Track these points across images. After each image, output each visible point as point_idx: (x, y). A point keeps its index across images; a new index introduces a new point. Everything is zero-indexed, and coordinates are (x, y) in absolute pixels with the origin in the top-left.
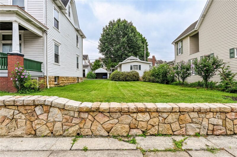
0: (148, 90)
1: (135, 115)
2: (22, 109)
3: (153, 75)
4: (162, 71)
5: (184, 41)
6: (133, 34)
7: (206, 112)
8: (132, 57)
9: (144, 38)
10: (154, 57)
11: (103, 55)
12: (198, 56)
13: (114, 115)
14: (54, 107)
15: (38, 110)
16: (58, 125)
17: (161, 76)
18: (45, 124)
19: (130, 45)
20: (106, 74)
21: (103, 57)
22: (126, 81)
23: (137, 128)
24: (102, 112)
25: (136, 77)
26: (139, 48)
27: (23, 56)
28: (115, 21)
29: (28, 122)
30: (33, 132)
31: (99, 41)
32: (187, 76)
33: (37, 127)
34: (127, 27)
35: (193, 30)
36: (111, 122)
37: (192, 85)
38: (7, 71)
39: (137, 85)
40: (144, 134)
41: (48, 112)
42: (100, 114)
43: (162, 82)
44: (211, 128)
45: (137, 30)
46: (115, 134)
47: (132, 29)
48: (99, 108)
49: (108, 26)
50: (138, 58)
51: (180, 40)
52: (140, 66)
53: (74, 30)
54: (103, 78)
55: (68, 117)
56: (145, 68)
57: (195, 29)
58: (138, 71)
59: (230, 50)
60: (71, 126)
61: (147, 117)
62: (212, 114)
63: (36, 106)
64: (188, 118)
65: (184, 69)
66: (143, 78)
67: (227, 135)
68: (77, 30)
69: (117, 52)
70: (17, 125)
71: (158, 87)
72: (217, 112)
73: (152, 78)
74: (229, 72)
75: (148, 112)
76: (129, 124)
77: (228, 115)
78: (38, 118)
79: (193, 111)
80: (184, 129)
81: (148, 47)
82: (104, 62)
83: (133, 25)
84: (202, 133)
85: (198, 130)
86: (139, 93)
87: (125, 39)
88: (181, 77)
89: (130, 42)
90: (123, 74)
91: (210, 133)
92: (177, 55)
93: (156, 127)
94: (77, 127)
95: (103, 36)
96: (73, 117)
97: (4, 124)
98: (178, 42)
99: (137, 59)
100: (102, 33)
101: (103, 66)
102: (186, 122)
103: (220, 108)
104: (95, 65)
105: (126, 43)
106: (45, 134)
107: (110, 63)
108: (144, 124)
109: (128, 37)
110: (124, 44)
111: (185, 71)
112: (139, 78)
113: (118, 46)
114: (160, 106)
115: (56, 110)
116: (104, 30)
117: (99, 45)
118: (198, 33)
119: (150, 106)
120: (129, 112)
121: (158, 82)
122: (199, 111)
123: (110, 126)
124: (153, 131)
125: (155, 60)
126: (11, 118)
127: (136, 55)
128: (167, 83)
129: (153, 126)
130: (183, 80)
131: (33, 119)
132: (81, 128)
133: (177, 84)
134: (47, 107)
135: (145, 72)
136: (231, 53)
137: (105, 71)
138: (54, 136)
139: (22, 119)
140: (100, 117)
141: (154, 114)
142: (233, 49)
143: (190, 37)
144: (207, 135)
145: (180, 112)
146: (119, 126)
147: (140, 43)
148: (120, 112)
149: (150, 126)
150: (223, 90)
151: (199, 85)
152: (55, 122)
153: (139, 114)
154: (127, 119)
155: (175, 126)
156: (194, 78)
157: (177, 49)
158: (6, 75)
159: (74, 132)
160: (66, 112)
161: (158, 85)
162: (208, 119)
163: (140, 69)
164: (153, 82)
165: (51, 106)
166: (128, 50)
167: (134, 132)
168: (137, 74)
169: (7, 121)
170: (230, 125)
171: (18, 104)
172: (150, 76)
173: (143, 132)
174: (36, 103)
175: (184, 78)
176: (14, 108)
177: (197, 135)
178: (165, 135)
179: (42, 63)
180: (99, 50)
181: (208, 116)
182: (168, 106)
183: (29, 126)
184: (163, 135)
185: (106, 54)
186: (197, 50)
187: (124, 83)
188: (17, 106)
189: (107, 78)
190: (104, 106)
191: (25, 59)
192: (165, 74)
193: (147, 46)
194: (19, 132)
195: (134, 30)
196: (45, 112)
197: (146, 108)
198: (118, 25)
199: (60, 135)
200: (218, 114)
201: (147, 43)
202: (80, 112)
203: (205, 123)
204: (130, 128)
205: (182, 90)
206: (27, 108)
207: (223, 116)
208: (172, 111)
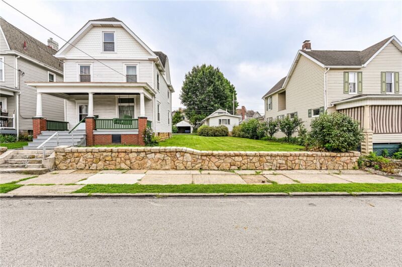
0: (239, 145)
1: (233, 158)
2: (169, 154)
3: (243, 131)
4: (251, 126)
5: (273, 97)
6: (220, 81)
7: (276, 156)
8: (220, 110)
9: (232, 85)
10: (243, 107)
11: (185, 105)
12: (285, 113)
13: (221, 158)
14: (187, 153)
15: (178, 155)
16: (189, 163)
17: (251, 131)
18: (182, 163)
19: (216, 95)
20: (189, 128)
21: (185, 107)
22: (215, 136)
23: (235, 165)
24: (214, 156)
25: (225, 132)
26: (226, 98)
27: (146, 118)
28: (200, 66)
29: (172, 162)
30: (175, 167)
31: (182, 91)
32: (274, 132)
33: (177, 164)
34: (213, 75)
35: (281, 89)
36: (220, 161)
37: (280, 141)
38: (138, 130)
39: (228, 140)
40: (239, 168)
41: (183, 156)
42: (213, 157)
43: (252, 138)
44: (278, 165)
45: (224, 76)
46: (222, 169)
47: (219, 76)
48: (213, 154)
49: (191, 73)
50: (226, 111)
51: (269, 96)
52: (229, 120)
53: (166, 86)
54: (185, 133)
55: (195, 159)
56: (234, 123)
57: (282, 88)
58: (227, 126)
59: (309, 110)
60: (197, 164)
61: (240, 159)
62: (279, 157)
63: (177, 152)
64: (265, 159)
65: (272, 125)
66: (233, 133)
67: (288, 169)
68: (169, 86)
69: (201, 102)
70: (166, 163)
71: (248, 142)
72: (282, 156)
73: (242, 133)
74: (305, 130)
75: (241, 156)
76: (230, 163)
77: (289, 158)
78: (178, 159)
79: (268, 156)
80: (262, 166)
81: (236, 96)
82: (186, 114)
83: (220, 71)
84: (273, 168)
85: (271, 167)
86: (233, 146)
87: (210, 88)
88: (269, 132)
89: (216, 92)
90: (211, 129)
91: (278, 168)
92: (267, 110)
93: (246, 165)
94: (200, 165)
95: (186, 84)
96: (198, 159)
97: (159, 163)
98: (268, 97)
99: (225, 113)
100: (185, 80)
101: (184, 118)
102: (263, 162)
103: (284, 154)
104: (176, 117)
105: (212, 93)
106: (182, 168)
107: (194, 116)
108: (239, 163)
109: (214, 86)
110: (210, 94)
111: (273, 127)
112: (228, 133)
113: (203, 96)
114: (248, 152)
115: (188, 155)
116: (187, 78)
117: (181, 94)
118: (285, 92)
119: (243, 152)
120: (230, 156)
121: (247, 137)
122: (271, 156)
123: (219, 164)
124: (244, 167)
125: (245, 112)
126: (162, 159)
127: (223, 106)
128: (257, 138)
129: (244, 164)
130: (271, 136)
131: (175, 160)
132: (202, 165)
133: (265, 140)
134: (183, 153)
135: (235, 127)
136: (309, 113)
137: (188, 125)
138: (187, 170)
139: (168, 159)
140: (213, 159)
141: (245, 157)
142: (311, 110)
143: (279, 94)
144: (276, 169)
145: (260, 156)
146: (224, 164)
147: (227, 92)
148: (225, 156)
149: (242, 164)
150: (300, 145)
151: (285, 140)
152: (187, 162)
153: (236, 157)
154: (229, 160)
155: (257, 164)
156: (280, 135)
157: (267, 104)
158: (137, 133)
159: (198, 167)
160: (194, 156)
161: (248, 140)
162: (277, 160)
163: (229, 123)
164: (243, 137)
165: (185, 152)
166: (214, 101)
167: (233, 167)
168: (227, 129)
169: (160, 161)
170: (289, 164)
171: (167, 151)
172: (240, 131)
173: (238, 168)
174: (177, 150)
175: (272, 134)
176: (164, 153)
177: (270, 169)
178: (252, 169)
179: (151, 122)
180: (181, 101)
181: (276, 159)
182: (253, 153)
183: (173, 164)
184: (250, 169)
185: (189, 105)
186: (284, 108)
187: (215, 138)
188: (166, 152)
189: (190, 133)
190: (215, 152)
191: (148, 121)
192: (255, 129)
193: (235, 94)
194: (167, 168)
195: (220, 78)
196: (182, 156)
197: (240, 154)
198: (203, 72)
199: (191, 169)
200: (283, 157)
201: (235, 92)
202: (202, 156)
203: (275, 162)
204: (231, 165)
205: (268, 144)
206: (172, 153)
207: (285, 159)
208: (255, 156)
